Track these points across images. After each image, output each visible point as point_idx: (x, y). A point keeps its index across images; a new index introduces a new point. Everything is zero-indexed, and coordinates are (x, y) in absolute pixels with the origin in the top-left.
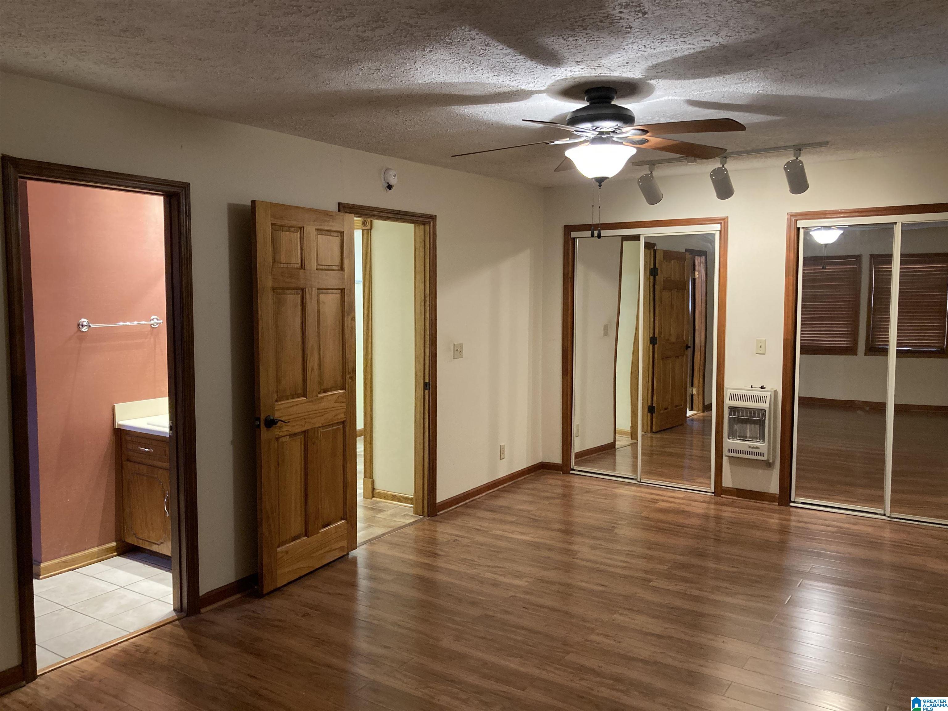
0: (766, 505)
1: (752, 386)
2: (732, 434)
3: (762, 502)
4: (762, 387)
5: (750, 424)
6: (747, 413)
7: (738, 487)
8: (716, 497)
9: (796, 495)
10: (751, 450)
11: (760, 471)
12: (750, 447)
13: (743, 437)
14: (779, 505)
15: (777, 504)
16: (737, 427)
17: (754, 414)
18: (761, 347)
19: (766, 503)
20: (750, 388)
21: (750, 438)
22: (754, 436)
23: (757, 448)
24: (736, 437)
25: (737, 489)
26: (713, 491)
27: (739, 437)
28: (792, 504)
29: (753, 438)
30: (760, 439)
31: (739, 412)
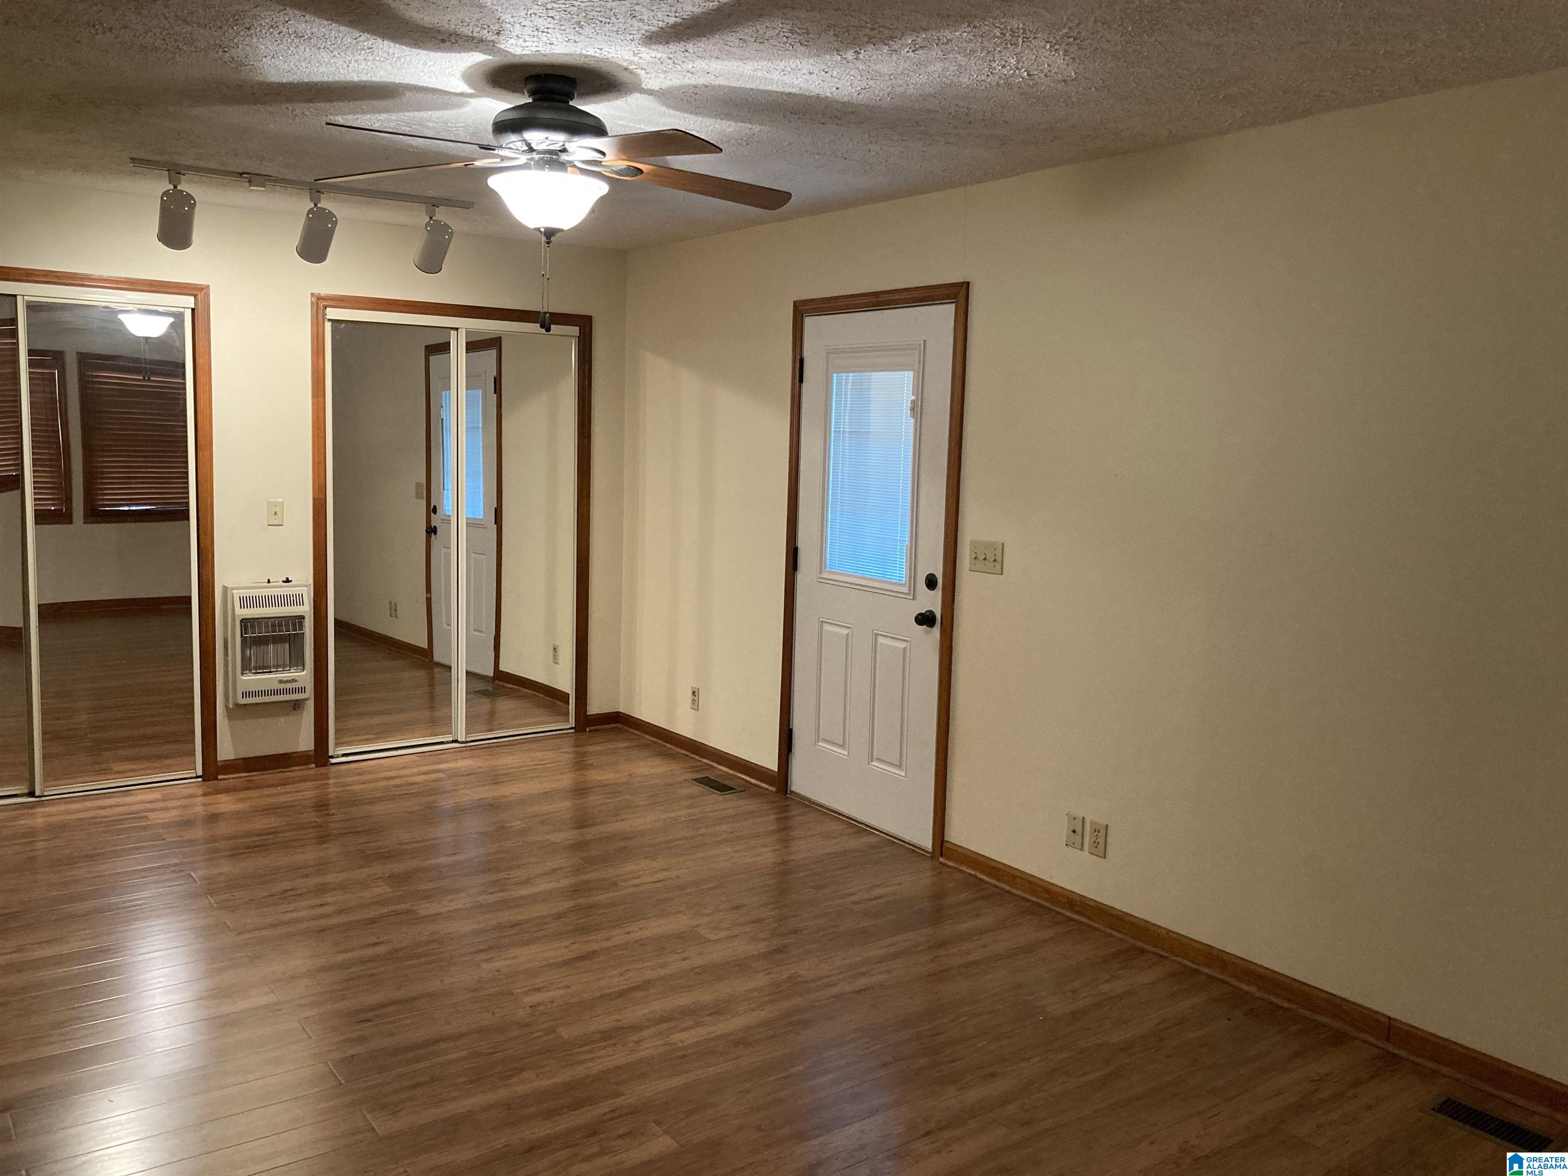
0: (297, 772)
1: (269, 580)
2: (246, 668)
3: (289, 769)
4: (288, 581)
5: (273, 643)
6: (267, 626)
7: (246, 756)
8: (207, 783)
9: (337, 744)
10: (282, 686)
11: (282, 720)
12: (281, 682)
13: (263, 668)
14: (316, 767)
15: (313, 765)
16: (251, 652)
17: (280, 625)
18: (276, 513)
19: (296, 768)
20: (267, 584)
21: (274, 667)
22: (280, 662)
23: (294, 681)
24: (250, 670)
25: (243, 759)
26: (200, 773)
27: (255, 668)
28: (333, 761)
29: (280, 666)
30: (290, 667)
31: (253, 627)
